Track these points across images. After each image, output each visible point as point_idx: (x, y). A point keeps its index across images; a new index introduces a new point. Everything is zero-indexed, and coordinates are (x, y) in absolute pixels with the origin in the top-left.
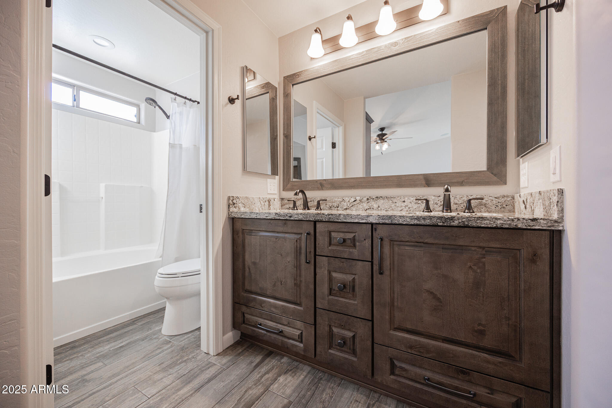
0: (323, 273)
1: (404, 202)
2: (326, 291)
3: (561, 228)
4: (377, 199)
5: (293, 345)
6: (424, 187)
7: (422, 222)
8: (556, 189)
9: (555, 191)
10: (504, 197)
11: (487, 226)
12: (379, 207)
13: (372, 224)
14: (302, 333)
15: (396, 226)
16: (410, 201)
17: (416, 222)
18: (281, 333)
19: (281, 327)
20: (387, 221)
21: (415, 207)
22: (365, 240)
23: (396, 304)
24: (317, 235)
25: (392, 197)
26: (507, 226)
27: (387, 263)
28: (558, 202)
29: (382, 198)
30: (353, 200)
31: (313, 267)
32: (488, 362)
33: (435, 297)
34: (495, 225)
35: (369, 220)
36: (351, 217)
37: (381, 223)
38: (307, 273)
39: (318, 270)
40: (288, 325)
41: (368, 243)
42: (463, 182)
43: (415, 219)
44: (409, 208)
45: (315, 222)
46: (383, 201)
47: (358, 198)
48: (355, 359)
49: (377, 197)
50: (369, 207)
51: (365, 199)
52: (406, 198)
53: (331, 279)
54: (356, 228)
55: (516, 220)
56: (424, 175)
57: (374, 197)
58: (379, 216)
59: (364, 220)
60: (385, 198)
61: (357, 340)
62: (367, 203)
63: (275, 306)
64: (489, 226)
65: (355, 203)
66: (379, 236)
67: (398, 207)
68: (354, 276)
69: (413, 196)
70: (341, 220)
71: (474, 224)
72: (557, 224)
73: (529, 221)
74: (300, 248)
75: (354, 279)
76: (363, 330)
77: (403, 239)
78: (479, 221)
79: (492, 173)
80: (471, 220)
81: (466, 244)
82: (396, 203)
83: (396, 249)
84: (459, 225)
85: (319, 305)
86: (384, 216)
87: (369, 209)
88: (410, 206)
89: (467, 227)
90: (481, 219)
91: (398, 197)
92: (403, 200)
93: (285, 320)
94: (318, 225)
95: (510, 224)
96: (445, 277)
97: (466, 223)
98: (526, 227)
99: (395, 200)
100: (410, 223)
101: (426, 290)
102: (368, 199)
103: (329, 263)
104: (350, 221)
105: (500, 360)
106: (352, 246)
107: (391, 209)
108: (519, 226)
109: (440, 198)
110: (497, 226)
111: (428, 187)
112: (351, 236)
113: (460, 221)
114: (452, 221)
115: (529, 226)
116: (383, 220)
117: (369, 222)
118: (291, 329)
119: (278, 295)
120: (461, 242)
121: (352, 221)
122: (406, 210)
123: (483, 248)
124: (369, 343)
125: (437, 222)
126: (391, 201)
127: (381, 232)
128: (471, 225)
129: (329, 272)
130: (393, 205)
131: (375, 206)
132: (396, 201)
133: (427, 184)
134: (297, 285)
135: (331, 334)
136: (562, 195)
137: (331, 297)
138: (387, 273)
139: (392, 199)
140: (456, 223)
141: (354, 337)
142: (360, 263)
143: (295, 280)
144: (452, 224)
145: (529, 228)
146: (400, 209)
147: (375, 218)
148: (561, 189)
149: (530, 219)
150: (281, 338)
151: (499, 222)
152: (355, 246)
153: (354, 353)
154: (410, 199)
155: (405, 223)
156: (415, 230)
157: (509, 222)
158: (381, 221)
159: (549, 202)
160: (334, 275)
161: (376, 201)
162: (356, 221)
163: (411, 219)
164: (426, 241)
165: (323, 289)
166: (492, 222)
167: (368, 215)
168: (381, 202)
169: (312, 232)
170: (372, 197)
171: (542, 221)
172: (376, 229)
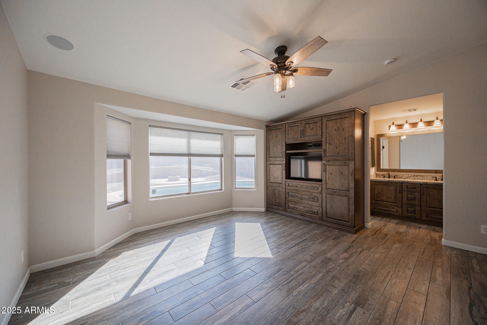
0: (405, 195)
2: (406, 199)
5: (394, 213)
7: (435, 184)
13: (421, 184)
14: (397, 210)
15: (428, 184)
17: (434, 184)
18: (389, 211)
19: (390, 209)
20: (425, 183)
23: (427, 202)
24: (403, 186)
27: (425, 192)
31: (401, 193)
38: (399, 195)
39: (403, 195)
40: (392, 208)
41: (419, 188)
45: (402, 183)
48: (415, 215)
53: (407, 197)
54: (416, 184)
59: (419, 183)
61: (416, 210)
63: (387, 204)
68: (415, 196)
70: (411, 182)
74: (397, 189)
75: (415, 197)
76: (418, 208)
77: (430, 187)
83: (428, 190)
85: (403, 203)
93: (391, 207)
94: (403, 184)
101: (436, 198)
103: (407, 193)
104: (414, 183)
112: (414, 186)
118: (393, 209)
119: (388, 201)
124: (420, 211)
125: (439, 184)
129: (407, 195)
134: (395, 198)
135: (408, 210)
137: (407, 201)
138: (425, 195)
141: (415, 210)
142: (417, 193)
143: (395, 197)
147: (422, 182)
150: (389, 212)
152: (415, 189)
153: (415, 213)
156: (433, 185)
160: (408, 195)
163: (432, 183)
164: (436, 188)
165: (405, 199)
169: (401, 185)
172: (422, 185)
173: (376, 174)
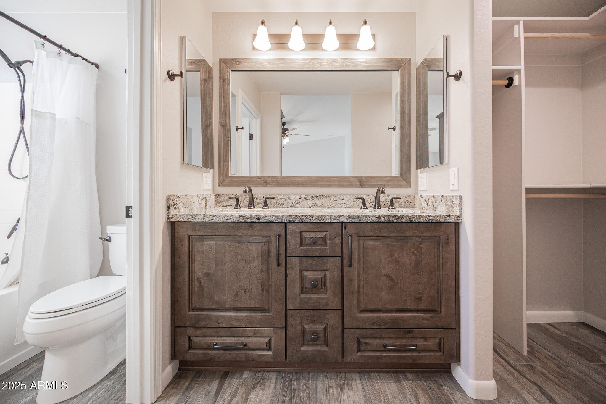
0: (294, 274)
1: (343, 199)
2: (297, 289)
3: (461, 221)
4: (320, 197)
5: (260, 356)
6: (359, 187)
8: (458, 196)
9: (457, 197)
10: (409, 196)
11: (423, 221)
12: (322, 204)
13: (343, 223)
14: (270, 340)
15: (362, 224)
16: (347, 199)
17: (378, 220)
18: (245, 347)
19: (243, 340)
20: (356, 221)
21: (351, 204)
22: (336, 237)
23: (361, 290)
24: (288, 236)
25: (333, 195)
26: (434, 221)
27: (355, 256)
28: (459, 204)
29: (324, 196)
30: (298, 197)
31: (283, 269)
32: (424, 319)
33: (391, 279)
34: (428, 220)
35: (341, 220)
36: (324, 218)
37: (351, 222)
38: (276, 276)
39: (289, 272)
40: (255, 335)
41: (338, 241)
42: (385, 184)
43: (378, 218)
44: (347, 205)
45: (286, 223)
46: (325, 199)
47: (303, 196)
48: (326, 349)
49: (320, 195)
50: (313, 205)
51: (310, 197)
52: (345, 197)
53: (303, 278)
54: (327, 227)
55: (439, 216)
56: (358, 177)
57: (317, 195)
58: (349, 216)
59: (336, 220)
60: (328, 196)
61: (329, 330)
62: (312, 200)
63: (237, 319)
64: (425, 221)
65: (300, 200)
66: (348, 233)
67: (338, 204)
68: (324, 272)
69: (350, 195)
70: (314, 220)
71: (416, 220)
72: (459, 218)
73: (446, 217)
74: (269, 251)
75: (325, 274)
76: (333, 319)
77: (367, 235)
78: (419, 218)
79: (403, 179)
80: (414, 218)
81: (411, 235)
82: (336, 200)
83: (362, 243)
84: (407, 221)
85: (290, 306)
86: (353, 216)
87: (313, 206)
88: (348, 203)
89: (412, 222)
90: (420, 216)
91: (338, 195)
92: (342, 198)
93: (250, 332)
94: (289, 226)
95: (436, 219)
96: (397, 261)
97: (411, 220)
98: (444, 221)
99: (335, 198)
100: (374, 221)
101: (384, 274)
102: (312, 197)
103: (301, 263)
104: (323, 221)
105: (430, 315)
106: (324, 245)
107: (333, 206)
108: (441, 221)
109: (369, 197)
110: (429, 221)
111: (362, 187)
112: (322, 235)
113: (408, 218)
114: (403, 218)
115: (446, 220)
116: (353, 219)
117: (341, 221)
118: (258, 339)
119: (240, 306)
120: (408, 234)
121: (325, 222)
122: (345, 207)
123: (420, 237)
124: (340, 330)
125: (393, 220)
126: (332, 199)
127: (350, 229)
128: (414, 221)
129: (301, 271)
130: (334, 203)
131: (319, 203)
132: (337, 199)
133: (360, 185)
134: (265, 290)
135: (303, 332)
136: (461, 200)
137: (302, 296)
138: (355, 264)
139: (334, 197)
140: (405, 220)
141: (325, 329)
142: (331, 259)
143: (262, 285)
144: (403, 221)
145: (446, 221)
146: (340, 206)
147: (345, 218)
148: (460, 196)
149: (446, 216)
150: (243, 352)
151: (430, 218)
152: (326, 244)
153: (326, 343)
154: (348, 198)
155: (370, 222)
156: (377, 226)
157: (435, 218)
158: (351, 220)
159: (452, 203)
160: (306, 273)
161: (320, 199)
162: (329, 221)
163: (374, 218)
164: (384, 235)
165: (295, 289)
166: (426, 218)
167: (340, 215)
168: (324, 199)
169: (283, 234)
170: (316, 195)
171: (452, 216)
172: (345, 228)
173: (217, 196)
